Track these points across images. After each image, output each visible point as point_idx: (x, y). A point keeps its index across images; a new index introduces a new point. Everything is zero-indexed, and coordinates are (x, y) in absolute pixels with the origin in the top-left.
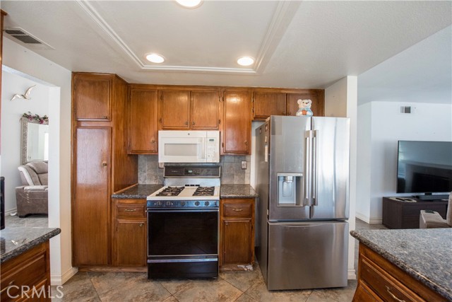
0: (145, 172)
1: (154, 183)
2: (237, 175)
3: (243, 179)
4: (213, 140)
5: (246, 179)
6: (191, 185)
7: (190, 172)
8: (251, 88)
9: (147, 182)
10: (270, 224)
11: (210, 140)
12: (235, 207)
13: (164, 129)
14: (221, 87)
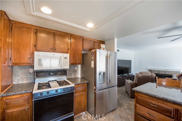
0: (18, 76)
1: (26, 82)
2: (73, 74)
3: (76, 75)
4: (66, 58)
5: (77, 75)
6: (52, 81)
7: (51, 74)
8: (82, 37)
9: (20, 82)
10: (97, 92)
11: (65, 58)
12: (79, 88)
13: (37, 51)
14: (70, 34)
